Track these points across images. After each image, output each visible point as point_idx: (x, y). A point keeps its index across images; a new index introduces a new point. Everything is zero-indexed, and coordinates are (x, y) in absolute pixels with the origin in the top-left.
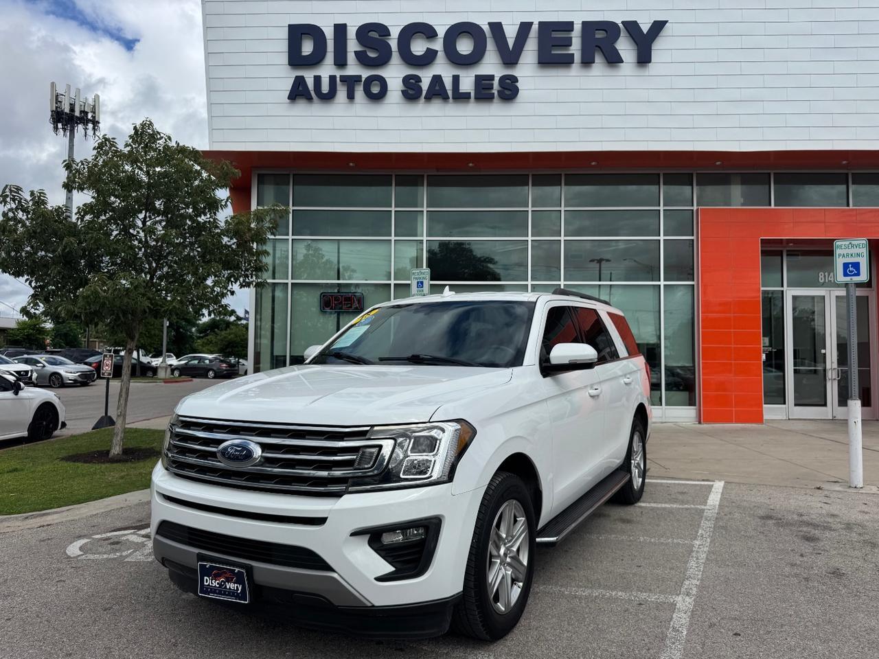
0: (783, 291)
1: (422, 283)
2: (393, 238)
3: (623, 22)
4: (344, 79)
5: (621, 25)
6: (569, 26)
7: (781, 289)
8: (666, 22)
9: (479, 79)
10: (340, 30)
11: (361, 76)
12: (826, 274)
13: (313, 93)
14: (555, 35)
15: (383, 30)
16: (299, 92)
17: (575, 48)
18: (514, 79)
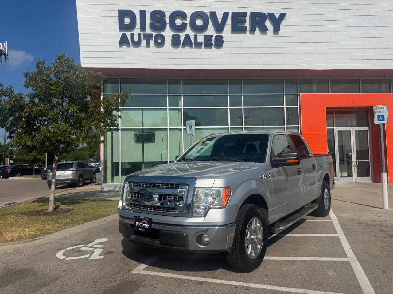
0: (334, 129)
1: (191, 127)
2: (168, 108)
3: (268, 13)
4: (145, 36)
5: (267, 14)
6: (245, 14)
7: (333, 128)
8: (286, 14)
9: (206, 37)
10: (143, 13)
11: (153, 34)
12: (351, 121)
13: (130, 41)
14: (239, 18)
15: (162, 14)
16: (124, 41)
17: (248, 24)
18: (222, 37)
